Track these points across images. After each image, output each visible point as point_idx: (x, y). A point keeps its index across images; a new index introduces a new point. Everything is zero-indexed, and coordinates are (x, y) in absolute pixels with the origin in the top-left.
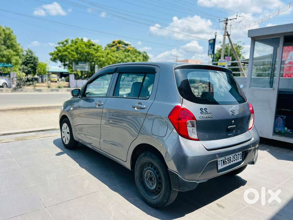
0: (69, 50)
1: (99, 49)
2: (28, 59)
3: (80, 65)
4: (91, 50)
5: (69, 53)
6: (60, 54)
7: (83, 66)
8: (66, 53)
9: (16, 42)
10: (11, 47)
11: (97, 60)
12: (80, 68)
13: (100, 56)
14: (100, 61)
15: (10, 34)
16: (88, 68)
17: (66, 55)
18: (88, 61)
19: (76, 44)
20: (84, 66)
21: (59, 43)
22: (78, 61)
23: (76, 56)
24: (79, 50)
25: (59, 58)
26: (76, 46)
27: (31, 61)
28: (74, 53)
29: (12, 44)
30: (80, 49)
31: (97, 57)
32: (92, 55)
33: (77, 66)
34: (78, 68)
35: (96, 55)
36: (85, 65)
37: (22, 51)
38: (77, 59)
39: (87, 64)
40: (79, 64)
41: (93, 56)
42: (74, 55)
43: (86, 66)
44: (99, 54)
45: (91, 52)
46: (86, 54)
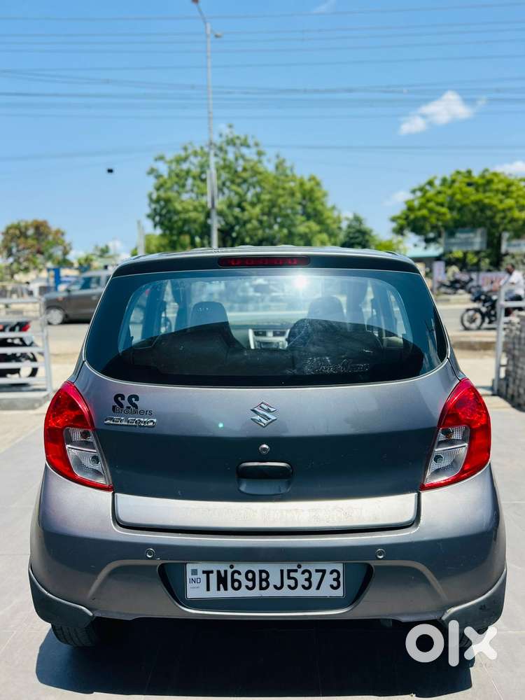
0: (431, 205)
1: (513, 188)
2: (351, 235)
3: (461, 236)
4: (488, 194)
5: (431, 211)
6: (412, 217)
7: (467, 239)
8: (424, 212)
9: (322, 204)
10: (315, 215)
11: (504, 218)
12: (460, 244)
13: (510, 209)
14: (513, 220)
15: (312, 191)
16: (481, 243)
17: (424, 218)
18: (481, 225)
19: (450, 187)
20: (469, 238)
21: (414, 192)
22: (456, 227)
23: (449, 216)
24: (458, 201)
25: (409, 224)
26: (449, 192)
27: (358, 240)
28: (444, 210)
29: (315, 209)
30: (458, 197)
31: (504, 211)
32: (491, 207)
33: (453, 240)
34: (454, 244)
35: (501, 207)
36: (471, 235)
37: (338, 220)
38: (451, 224)
39: (480, 231)
40: (458, 235)
41: (494, 209)
42: (444, 214)
43: (476, 236)
44: (509, 202)
45: (487, 201)
46: (474, 208)
